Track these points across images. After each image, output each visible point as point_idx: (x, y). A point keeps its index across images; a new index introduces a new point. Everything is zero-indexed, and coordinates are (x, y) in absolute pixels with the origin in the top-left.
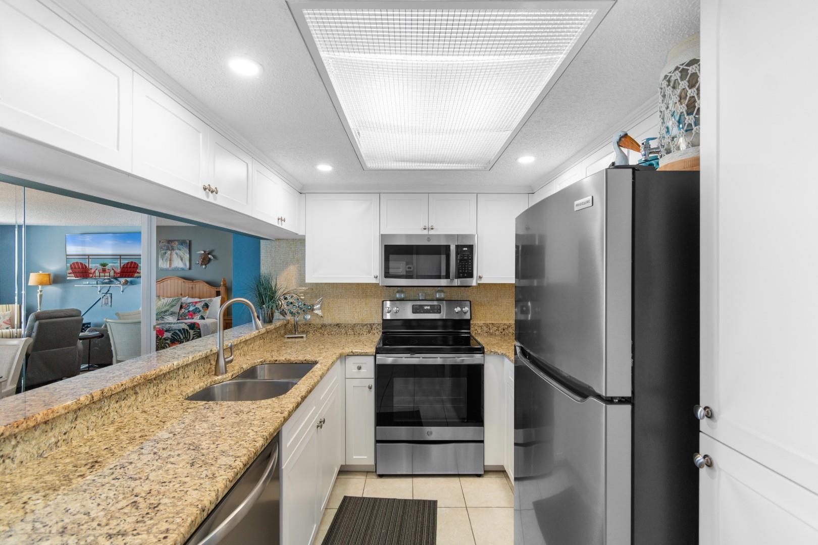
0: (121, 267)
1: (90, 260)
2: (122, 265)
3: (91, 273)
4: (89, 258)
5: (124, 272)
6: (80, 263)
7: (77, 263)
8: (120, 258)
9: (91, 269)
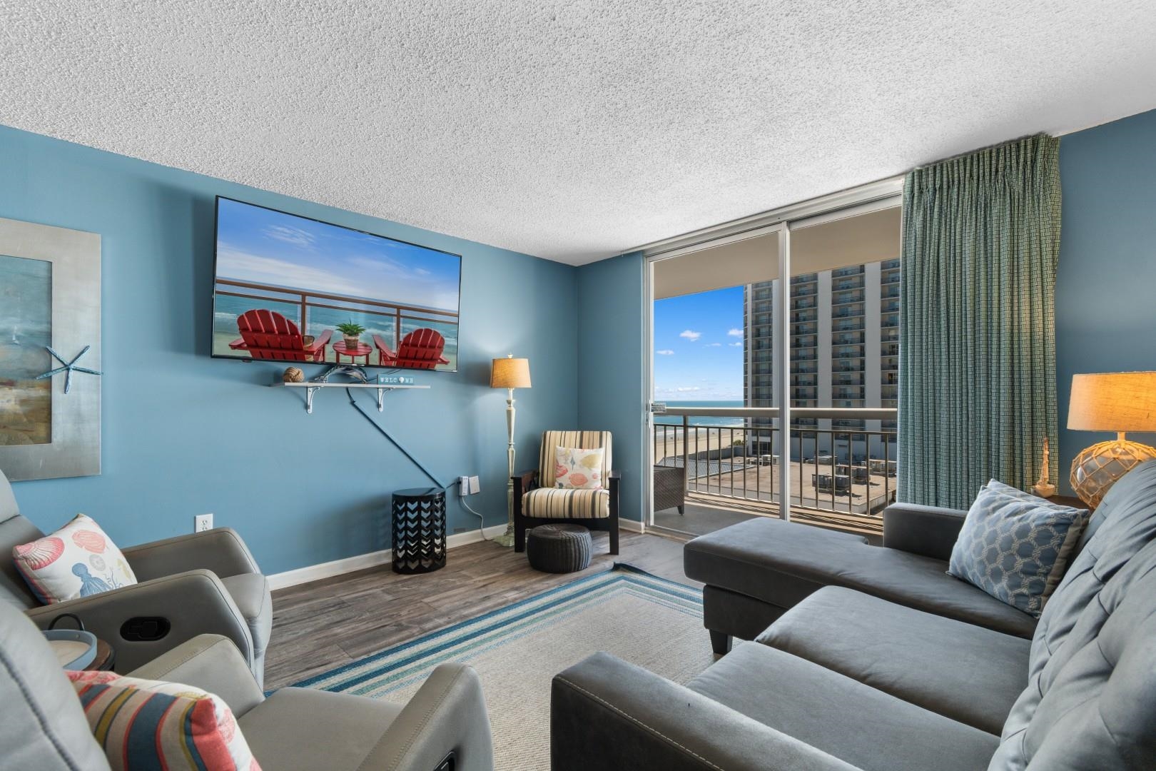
0: (398, 342)
1: (308, 308)
2: (402, 335)
3: (312, 353)
4: (304, 304)
5: (406, 358)
6: (273, 313)
7: (264, 313)
8: (398, 316)
9: (312, 338)
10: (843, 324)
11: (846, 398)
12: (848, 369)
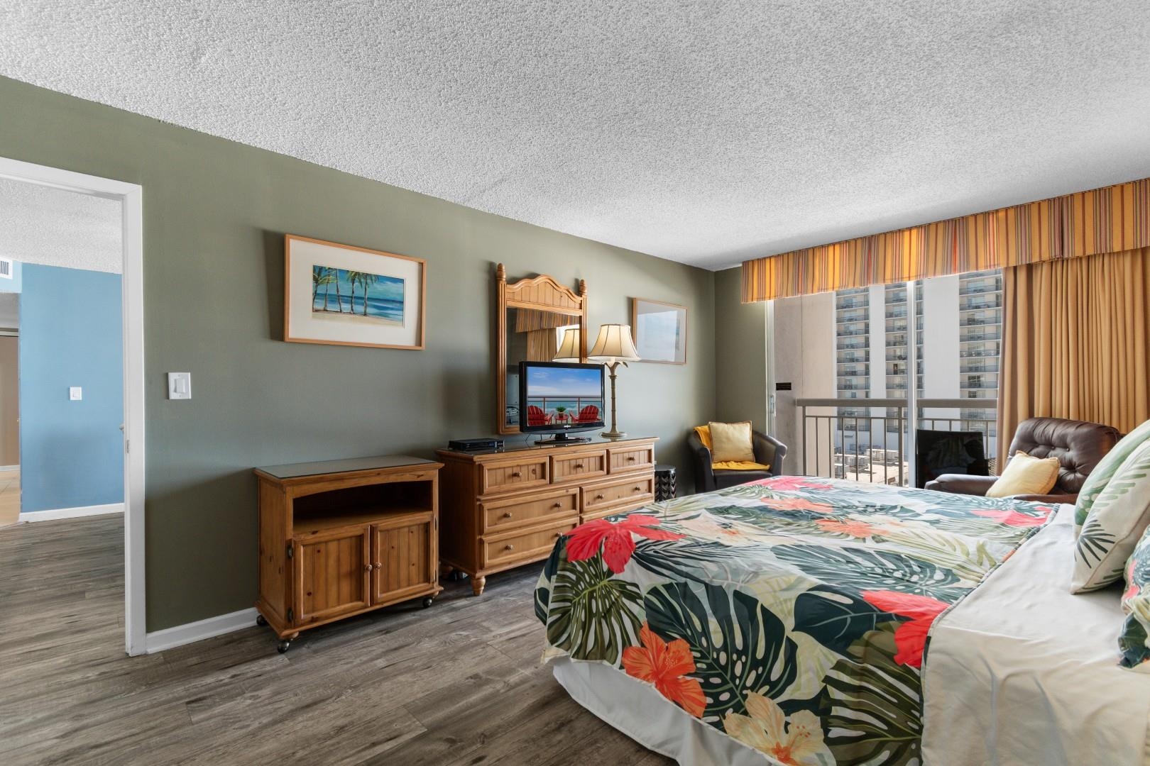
10: (847, 315)
11: (852, 389)
12: (852, 360)
